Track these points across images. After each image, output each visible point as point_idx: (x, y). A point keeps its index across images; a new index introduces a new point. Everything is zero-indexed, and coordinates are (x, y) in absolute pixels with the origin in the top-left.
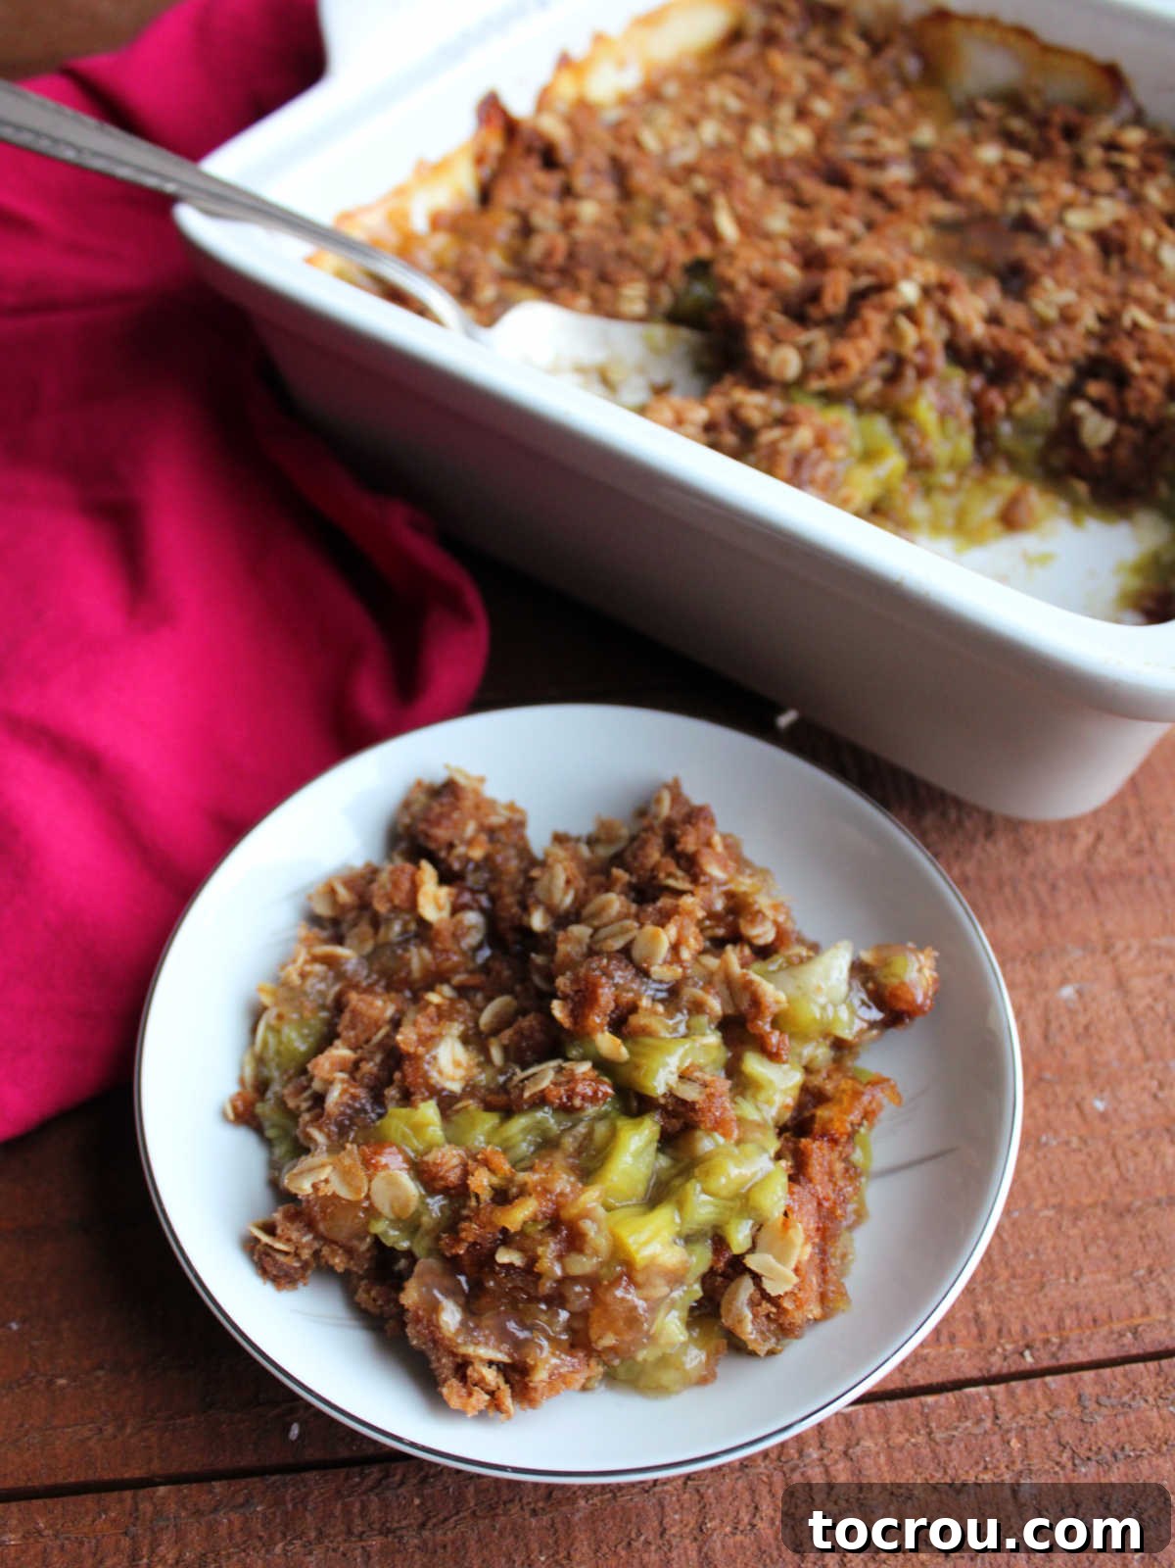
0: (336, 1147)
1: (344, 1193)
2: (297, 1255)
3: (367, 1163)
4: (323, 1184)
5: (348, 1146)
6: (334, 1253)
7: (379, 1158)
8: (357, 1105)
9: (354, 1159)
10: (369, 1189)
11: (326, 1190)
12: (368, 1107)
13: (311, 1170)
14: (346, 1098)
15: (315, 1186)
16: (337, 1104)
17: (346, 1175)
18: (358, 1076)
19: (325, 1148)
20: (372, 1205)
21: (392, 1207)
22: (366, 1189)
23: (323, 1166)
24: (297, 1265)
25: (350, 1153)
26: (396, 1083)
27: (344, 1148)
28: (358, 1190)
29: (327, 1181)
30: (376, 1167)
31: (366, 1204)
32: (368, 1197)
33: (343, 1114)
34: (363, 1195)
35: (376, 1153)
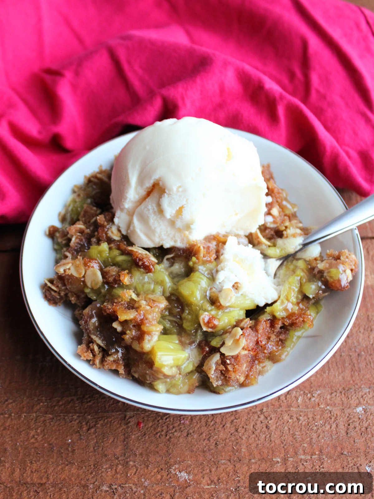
0: (74, 258)
1: (75, 274)
2: (59, 294)
3: (85, 265)
4: (67, 270)
5: (79, 257)
6: (72, 296)
7: (90, 263)
8: (82, 243)
9: (80, 262)
10: (85, 274)
11: (68, 272)
12: (86, 245)
13: (64, 264)
14: (77, 240)
15: (65, 271)
16: (74, 243)
17: (77, 268)
18: (83, 234)
19: (70, 257)
20: (84, 280)
21: (92, 283)
22: (83, 273)
23: (68, 263)
24: (58, 297)
25: (79, 260)
26: (96, 236)
27: (77, 258)
28: (80, 274)
29: (69, 269)
30: (89, 267)
31: (82, 279)
32: (84, 277)
33: (77, 246)
34: (82, 276)
35: (90, 261)
